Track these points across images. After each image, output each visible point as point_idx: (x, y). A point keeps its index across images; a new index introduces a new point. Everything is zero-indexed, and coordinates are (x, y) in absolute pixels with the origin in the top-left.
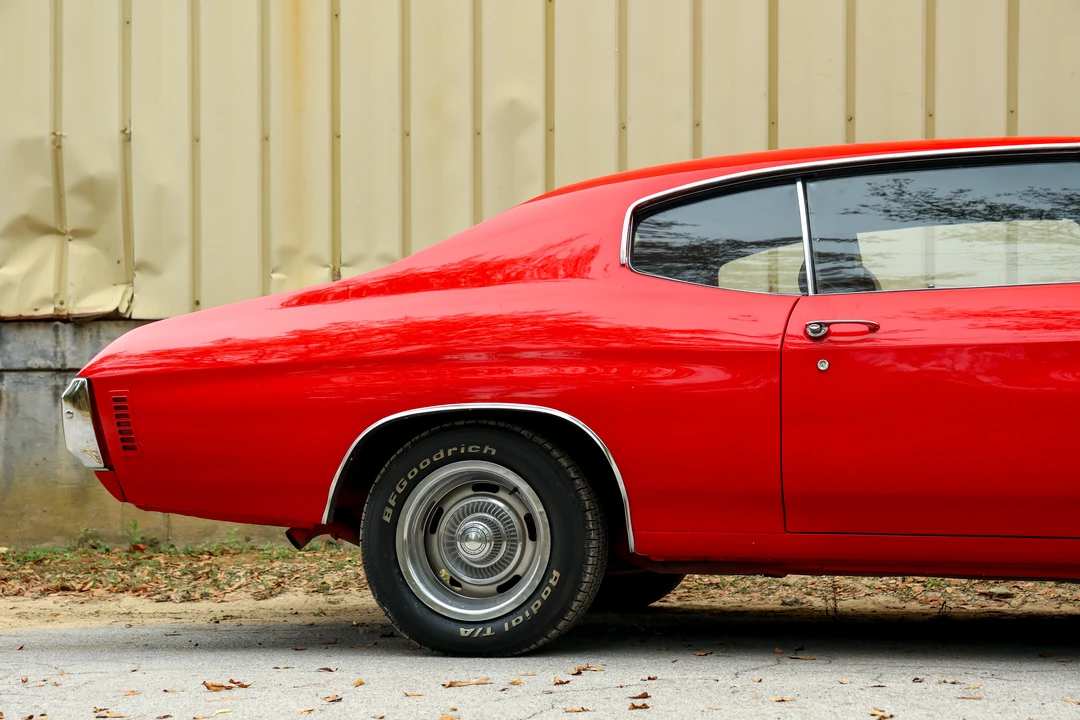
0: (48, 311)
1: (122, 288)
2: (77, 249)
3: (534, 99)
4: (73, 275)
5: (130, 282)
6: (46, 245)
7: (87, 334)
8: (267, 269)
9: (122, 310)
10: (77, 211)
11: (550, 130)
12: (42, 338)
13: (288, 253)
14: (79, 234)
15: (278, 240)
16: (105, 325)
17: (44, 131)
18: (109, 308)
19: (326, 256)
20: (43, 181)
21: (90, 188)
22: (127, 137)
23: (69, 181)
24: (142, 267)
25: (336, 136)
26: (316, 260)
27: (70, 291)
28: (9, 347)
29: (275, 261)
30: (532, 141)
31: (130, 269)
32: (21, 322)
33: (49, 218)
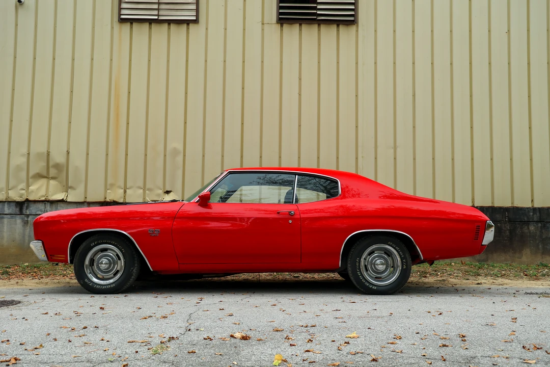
0: (43, 199)
1: (65, 193)
2: (52, 182)
3: (181, 148)
4: (51, 189)
5: (67, 191)
6: (44, 181)
7: (54, 205)
8: (106, 189)
9: (65, 199)
10: (53, 172)
11: (184, 156)
12: (41, 206)
13: (112, 185)
14: (53, 178)
15: (110, 181)
16: (59, 203)
17: (44, 150)
18: (61, 198)
19: (123, 186)
20: (44, 164)
21: (57, 166)
22: (68, 153)
23: (51, 163)
24: (71, 187)
25: (127, 155)
26: (120, 187)
27: (50, 193)
28: (31, 208)
29: (108, 187)
30: (180, 159)
31: (67, 188)
32: (35, 202)
33: (45, 174)
